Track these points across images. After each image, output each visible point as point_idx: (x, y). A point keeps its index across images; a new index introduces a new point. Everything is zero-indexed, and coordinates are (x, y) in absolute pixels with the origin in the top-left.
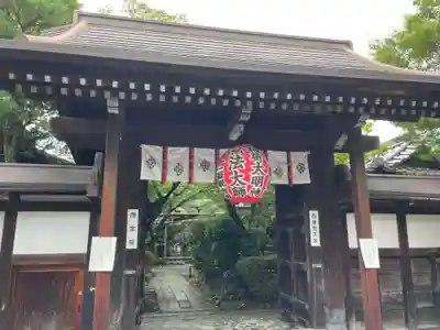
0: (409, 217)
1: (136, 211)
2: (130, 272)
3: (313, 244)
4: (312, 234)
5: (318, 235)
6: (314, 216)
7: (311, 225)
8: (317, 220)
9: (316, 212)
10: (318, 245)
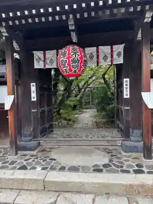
1: (35, 84)
2: (34, 111)
3: (125, 97)
4: (125, 91)
5: (129, 92)
6: (126, 82)
7: (125, 87)
8: (128, 84)
9: (128, 80)
10: (128, 97)
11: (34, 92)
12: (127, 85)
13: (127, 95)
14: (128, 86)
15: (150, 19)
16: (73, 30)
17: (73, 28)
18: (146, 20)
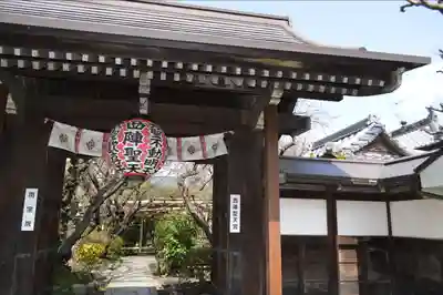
0: (340, 204)
1: (35, 191)
2: (23, 256)
3: (232, 230)
4: (232, 219)
5: (238, 220)
6: (235, 201)
7: (232, 210)
8: (239, 205)
9: (238, 197)
10: (238, 231)
11: (30, 209)
12: (236, 207)
13: (235, 226)
14: (239, 210)
15: (278, 102)
16: (144, 95)
17: (147, 91)
18: (272, 101)
